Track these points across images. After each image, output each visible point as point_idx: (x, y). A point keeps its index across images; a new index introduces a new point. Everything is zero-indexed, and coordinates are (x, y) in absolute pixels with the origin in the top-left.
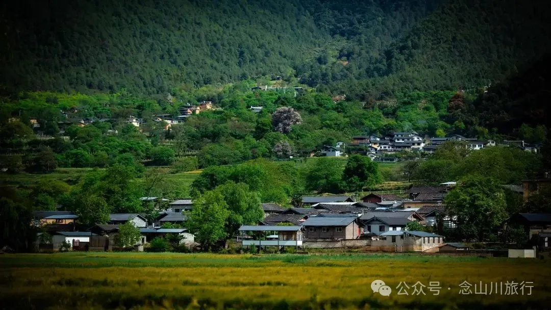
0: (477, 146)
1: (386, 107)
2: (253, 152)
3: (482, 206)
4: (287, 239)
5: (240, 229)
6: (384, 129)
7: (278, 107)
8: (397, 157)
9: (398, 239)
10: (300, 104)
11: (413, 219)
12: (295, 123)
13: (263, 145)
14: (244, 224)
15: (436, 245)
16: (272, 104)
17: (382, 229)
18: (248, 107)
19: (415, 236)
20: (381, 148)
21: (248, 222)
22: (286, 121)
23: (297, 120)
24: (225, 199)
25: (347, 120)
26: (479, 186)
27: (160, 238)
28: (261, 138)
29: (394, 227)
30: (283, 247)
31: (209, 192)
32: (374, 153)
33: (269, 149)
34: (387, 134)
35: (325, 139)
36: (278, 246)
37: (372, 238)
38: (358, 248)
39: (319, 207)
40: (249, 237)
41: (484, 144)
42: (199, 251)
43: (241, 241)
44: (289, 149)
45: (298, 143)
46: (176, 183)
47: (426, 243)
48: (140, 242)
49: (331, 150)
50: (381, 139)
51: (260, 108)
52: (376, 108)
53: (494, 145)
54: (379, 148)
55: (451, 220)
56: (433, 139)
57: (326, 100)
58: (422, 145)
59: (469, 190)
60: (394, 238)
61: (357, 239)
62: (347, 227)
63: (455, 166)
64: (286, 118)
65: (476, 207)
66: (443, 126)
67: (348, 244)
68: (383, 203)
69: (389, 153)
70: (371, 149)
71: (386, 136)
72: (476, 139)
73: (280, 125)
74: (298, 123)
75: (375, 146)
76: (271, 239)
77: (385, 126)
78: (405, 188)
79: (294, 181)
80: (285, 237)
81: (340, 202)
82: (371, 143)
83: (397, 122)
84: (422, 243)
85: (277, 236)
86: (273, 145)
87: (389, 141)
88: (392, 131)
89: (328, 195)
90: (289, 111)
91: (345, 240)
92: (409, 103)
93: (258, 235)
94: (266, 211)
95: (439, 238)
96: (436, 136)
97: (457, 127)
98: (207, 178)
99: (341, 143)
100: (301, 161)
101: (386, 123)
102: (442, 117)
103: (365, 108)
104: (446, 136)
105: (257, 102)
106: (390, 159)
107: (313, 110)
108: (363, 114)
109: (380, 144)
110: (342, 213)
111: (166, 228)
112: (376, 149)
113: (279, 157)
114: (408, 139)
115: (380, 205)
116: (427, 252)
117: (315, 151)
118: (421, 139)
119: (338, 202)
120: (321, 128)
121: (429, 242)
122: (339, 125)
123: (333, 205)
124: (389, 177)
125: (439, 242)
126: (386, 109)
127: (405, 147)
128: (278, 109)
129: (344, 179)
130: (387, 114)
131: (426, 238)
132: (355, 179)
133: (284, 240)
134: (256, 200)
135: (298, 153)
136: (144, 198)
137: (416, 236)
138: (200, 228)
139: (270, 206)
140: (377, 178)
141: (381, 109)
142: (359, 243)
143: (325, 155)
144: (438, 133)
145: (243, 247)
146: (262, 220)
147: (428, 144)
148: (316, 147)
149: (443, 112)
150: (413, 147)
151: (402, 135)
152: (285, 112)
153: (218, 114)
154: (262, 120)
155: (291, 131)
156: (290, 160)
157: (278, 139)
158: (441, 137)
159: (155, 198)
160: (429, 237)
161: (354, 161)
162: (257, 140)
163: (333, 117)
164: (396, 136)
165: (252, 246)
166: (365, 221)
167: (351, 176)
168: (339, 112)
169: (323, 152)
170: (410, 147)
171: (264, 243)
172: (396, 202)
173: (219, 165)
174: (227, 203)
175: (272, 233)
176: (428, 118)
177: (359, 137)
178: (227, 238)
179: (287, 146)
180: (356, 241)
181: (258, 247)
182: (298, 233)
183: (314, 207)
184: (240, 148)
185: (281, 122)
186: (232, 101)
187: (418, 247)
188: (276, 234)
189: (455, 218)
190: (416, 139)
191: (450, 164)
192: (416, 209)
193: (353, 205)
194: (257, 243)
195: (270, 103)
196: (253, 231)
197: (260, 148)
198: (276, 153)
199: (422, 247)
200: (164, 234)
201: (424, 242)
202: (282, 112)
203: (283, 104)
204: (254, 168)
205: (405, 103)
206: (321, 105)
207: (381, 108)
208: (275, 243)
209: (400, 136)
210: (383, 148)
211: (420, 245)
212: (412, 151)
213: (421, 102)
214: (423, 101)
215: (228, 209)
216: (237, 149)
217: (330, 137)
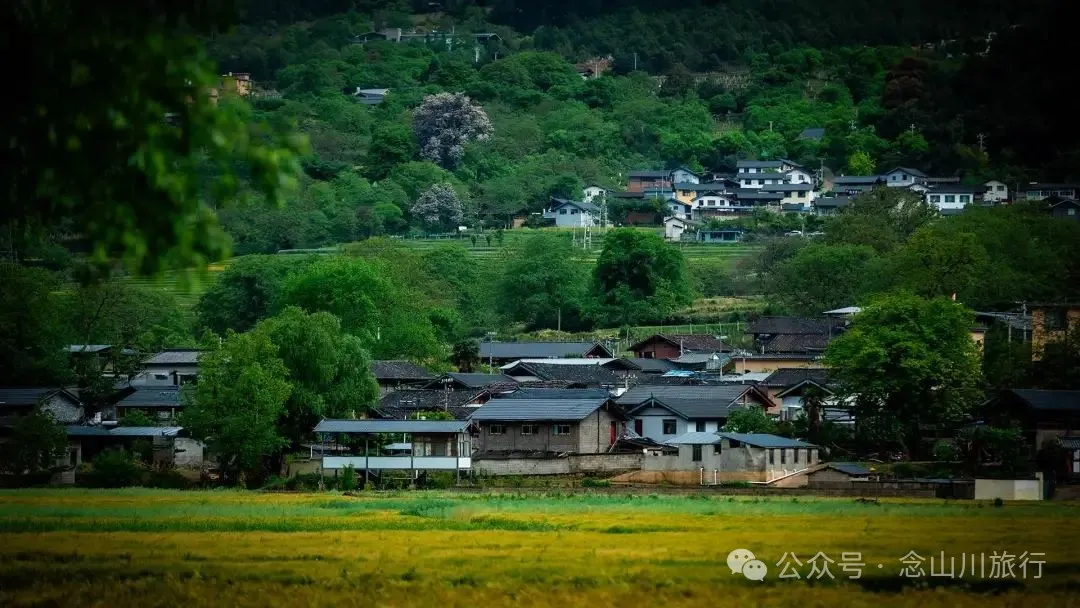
0: (957, 197)
1: (720, 90)
2: (361, 215)
3: (917, 371)
4: (434, 454)
5: (317, 429)
6: (712, 152)
7: (432, 92)
8: (741, 229)
9: (708, 453)
10: (490, 84)
11: (748, 404)
12: (473, 137)
13: (386, 198)
14: (330, 416)
15: (802, 468)
16: (414, 81)
17: (670, 428)
18: (349, 90)
19: (748, 447)
20: (701, 203)
21: (337, 411)
22: (450, 132)
23: (480, 130)
24: (282, 354)
25: (612, 126)
26: (911, 321)
27: (118, 449)
28: (383, 177)
29: (700, 424)
30: (424, 473)
31: (240, 336)
32: (684, 217)
33: (402, 206)
34: (719, 165)
35: (552, 182)
36: (411, 471)
37: (645, 451)
38: (610, 474)
39: (520, 371)
40: (341, 448)
41: (976, 194)
42: (214, 485)
43: (318, 457)
44: (458, 206)
45: (481, 192)
46: (156, 302)
47: (777, 461)
48: (67, 462)
49: (569, 209)
50: (702, 179)
51: (383, 92)
52: (693, 94)
53: (1004, 195)
54: (695, 205)
55: (840, 406)
56: (843, 178)
57: (560, 71)
58: (811, 196)
59: (886, 331)
60: (697, 451)
61: (606, 453)
62: (583, 425)
63: (875, 261)
64: (450, 123)
65: (903, 373)
66: (869, 147)
67: (587, 465)
68: (683, 359)
69: (722, 218)
70: (676, 208)
71: (716, 171)
72: (958, 179)
73: (435, 141)
74: (480, 136)
75: (686, 200)
76: (397, 453)
77: (715, 143)
78: (751, 317)
79: (466, 295)
80: (429, 448)
81: (574, 357)
82: (674, 190)
83: (745, 133)
84: (768, 461)
85: (408, 446)
86: (413, 195)
87: (722, 186)
88: (730, 157)
89: (551, 333)
90: (457, 105)
91: (576, 455)
92: (782, 81)
93: (359, 444)
94: (384, 382)
95: (810, 449)
96: (850, 172)
97: (905, 148)
98: (239, 287)
99: (595, 191)
100: (488, 240)
101: (718, 136)
102: (865, 120)
103: (662, 94)
104: (876, 172)
105: (371, 76)
106: (725, 232)
107: (523, 99)
108: (659, 112)
109: (700, 193)
110: (576, 386)
111: (133, 424)
112: (688, 208)
113: (431, 230)
114: (775, 180)
115: (675, 363)
116: (780, 484)
117: (524, 213)
118: (808, 179)
119: (568, 357)
120: (543, 151)
121: (783, 461)
122: (590, 141)
123: (556, 366)
124: (715, 284)
125: (809, 460)
126: (719, 96)
127: (764, 201)
128: (429, 98)
129: (594, 291)
130: (719, 111)
131: (777, 453)
132: (622, 291)
133: (425, 456)
134: (358, 354)
135: (482, 216)
136: (75, 348)
137: (752, 446)
138: (217, 428)
139: (396, 367)
140: (679, 289)
141: (706, 99)
142: (611, 464)
143: (552, 222)
144: (854, 162)
145: (326, 473)
146: (374, 405)
147: (828, 194)
148: (530, 202)
149: (871, 106)
150: (785, 201)
151: (758, 169)
152: (446, 106)
153: (268, 110)
154: (388, 128)
155: (464, 158)
156: (459, 235)
157: (425, 179)
158: (864, 174)
159: (101, 347)
160: (783, 449)
161: (621, 244)
162: (371, 183)
163: (577, 119)
164: (742, 171)
165: (348, 471)
166: (629, 406)
167: (611, 285)
168: (593, 105)
169: (547, 214)
170: (779, 200)
171: (377, 463)
172: (716, 358)
173: (271, 251)
174: (285, 364)
175: (399, 437)
176: (831, 121)
177: (646, 173)
178: (286, 450)
179: (452, 199)
180: (606, 458)
181: (362, 472)
182: (460, 440)
183: (506, 371)
184: (326, 202)
185: (437, 133)
186: (307, 73)
187: (757, 474)
188: (408, 441)
189: (851, 400)
190: (795, 178)
191: (863, 257)
192: (761, 377)
193: (604, 365)
194: (358, 462)
195: (409, 78)
196: (352, 434)
197: (380, 205)
198: (422, 216)
199: (768, 473)
200: (127, 441)
201: (772, 461)
202: (438, 108)
203: (444, 83)
204: (355, 271)
205: (770, 81)
206: (544, 86)
207: (707, 92)
208: (402, 463)
209: (753, 171)
210: (706, 204)
211: (762, 469)
212: (784, 214)
213: (815, 78)
214: (821, 75)
215: (287, 379)
216: (320, 206)
217: (566, 174)
